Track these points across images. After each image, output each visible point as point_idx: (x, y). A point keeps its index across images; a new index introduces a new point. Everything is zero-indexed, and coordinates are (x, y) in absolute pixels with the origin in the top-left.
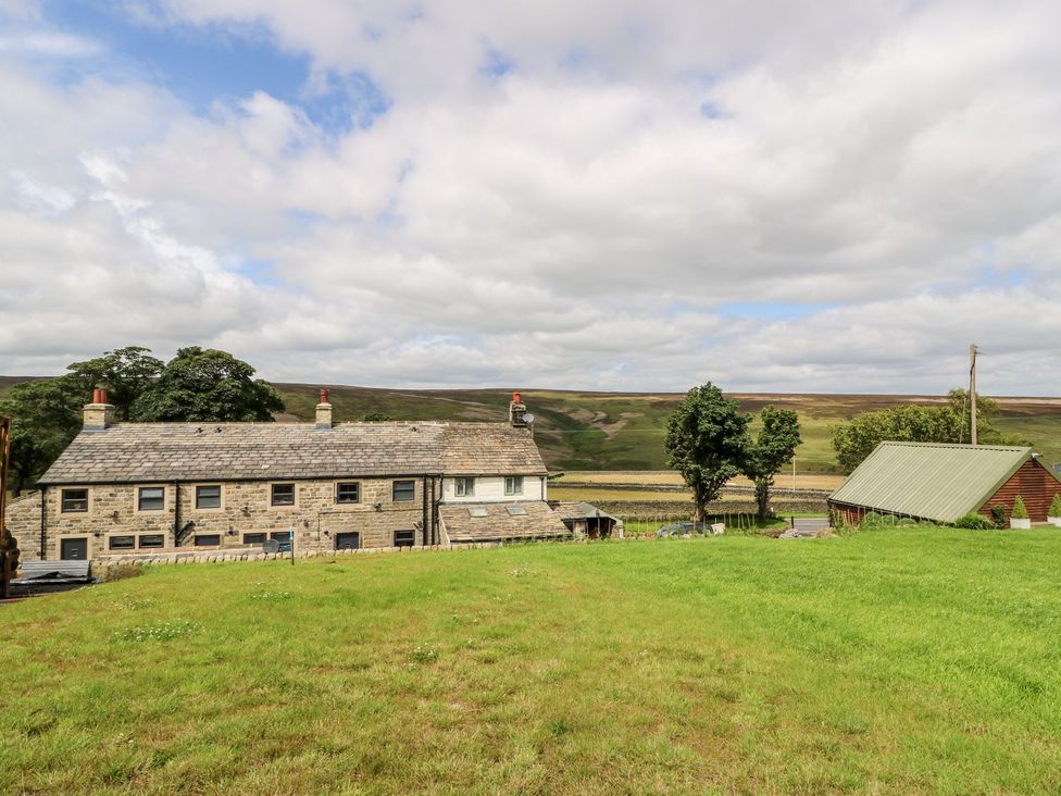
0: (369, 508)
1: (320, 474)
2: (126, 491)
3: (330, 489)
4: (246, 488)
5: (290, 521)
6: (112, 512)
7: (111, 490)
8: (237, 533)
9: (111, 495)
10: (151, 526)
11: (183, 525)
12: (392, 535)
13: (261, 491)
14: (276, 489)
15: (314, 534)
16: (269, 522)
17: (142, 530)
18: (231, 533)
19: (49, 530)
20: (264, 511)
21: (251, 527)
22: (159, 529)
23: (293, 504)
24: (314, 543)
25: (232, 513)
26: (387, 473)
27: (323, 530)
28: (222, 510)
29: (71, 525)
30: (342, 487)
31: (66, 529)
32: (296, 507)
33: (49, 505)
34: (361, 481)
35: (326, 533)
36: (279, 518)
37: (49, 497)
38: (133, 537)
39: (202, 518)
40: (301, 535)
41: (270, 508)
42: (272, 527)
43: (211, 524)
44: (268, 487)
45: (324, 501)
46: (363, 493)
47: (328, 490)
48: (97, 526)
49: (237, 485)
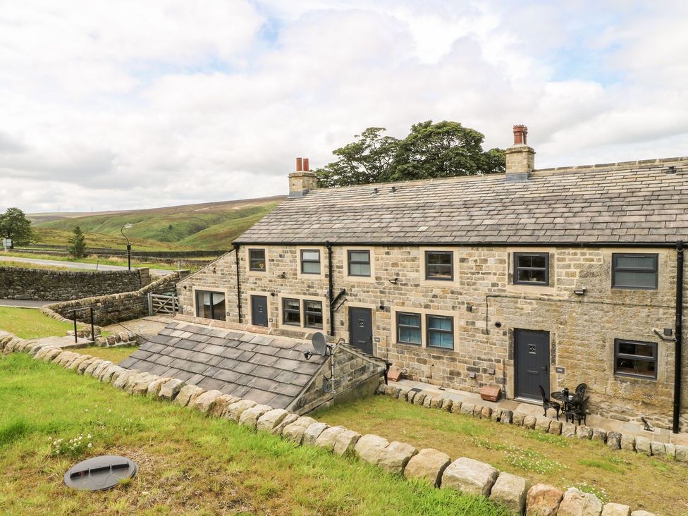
0: (566, 295)
1: (488, 239)
2: (291, 252)
3: (502, 262)
4: (396, 253)
5: (449, 302)
6: (281, 273)
7: (280, 249)
8: (388, 310)
9: (281, 256)
10: (312, 290)
11: (336, 293)
12: (609, 345)
13: (414, 260)
14: (430, 257)
15: (481, 324)
16: (424, 300)
17: (305, 294)
18: (382, 308)
19: (243, 287)
20: (417, 285)
21: (403, 304)
22: (316, 295)
23: (452, 279)
24: (480, 336)
25: (383, 284)
26: (601, 239)
27: (493, 320)
28: (372, 280)
29: (256, 283)
30: (522, 260)
31: (253, 286)
32: (455, 284)
33: (241, 262)
34: (551, 251)
35: (498, 325)
36: (435, 296)
37: (241, 255)
38: (298, 300)
39: (353, 286)
40: (463, 323)
41: (424, 283)
42: (427, 306)
43: (362, 296)
44: (420, 253)
45: (494, 279)
46: (556, 270)
47: (499, 263)
48: (273, 286)
49: (386, 249)
